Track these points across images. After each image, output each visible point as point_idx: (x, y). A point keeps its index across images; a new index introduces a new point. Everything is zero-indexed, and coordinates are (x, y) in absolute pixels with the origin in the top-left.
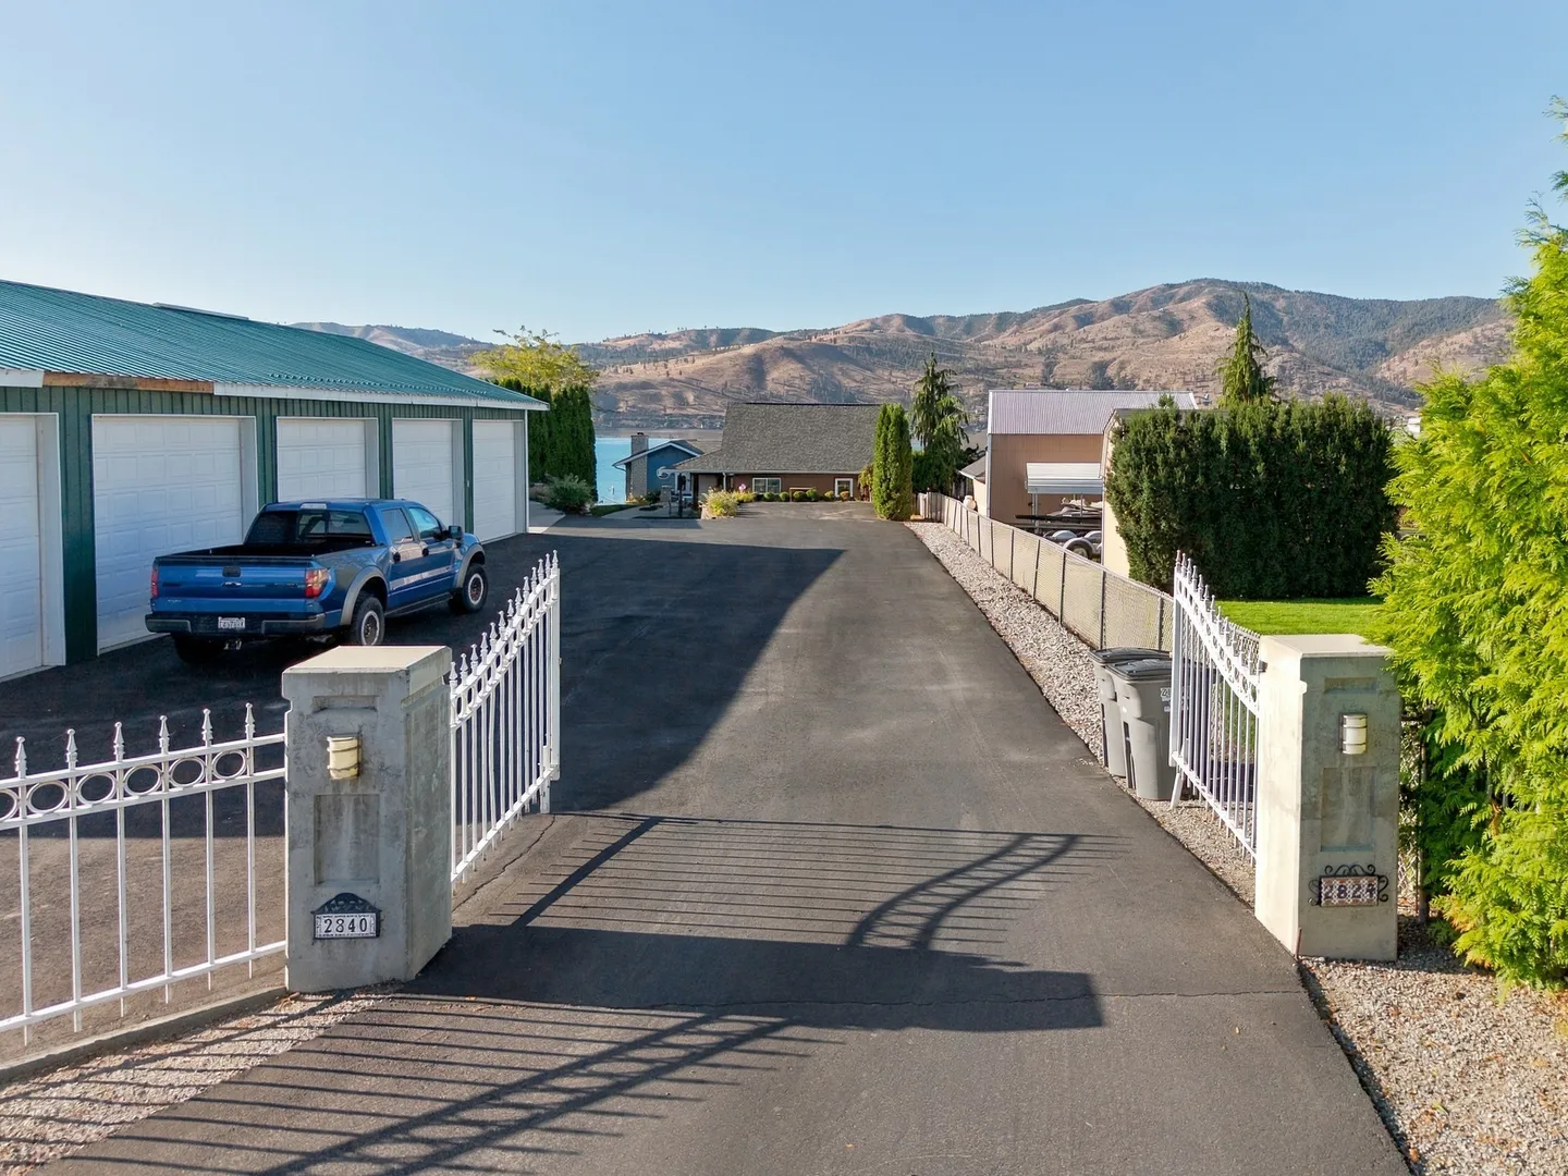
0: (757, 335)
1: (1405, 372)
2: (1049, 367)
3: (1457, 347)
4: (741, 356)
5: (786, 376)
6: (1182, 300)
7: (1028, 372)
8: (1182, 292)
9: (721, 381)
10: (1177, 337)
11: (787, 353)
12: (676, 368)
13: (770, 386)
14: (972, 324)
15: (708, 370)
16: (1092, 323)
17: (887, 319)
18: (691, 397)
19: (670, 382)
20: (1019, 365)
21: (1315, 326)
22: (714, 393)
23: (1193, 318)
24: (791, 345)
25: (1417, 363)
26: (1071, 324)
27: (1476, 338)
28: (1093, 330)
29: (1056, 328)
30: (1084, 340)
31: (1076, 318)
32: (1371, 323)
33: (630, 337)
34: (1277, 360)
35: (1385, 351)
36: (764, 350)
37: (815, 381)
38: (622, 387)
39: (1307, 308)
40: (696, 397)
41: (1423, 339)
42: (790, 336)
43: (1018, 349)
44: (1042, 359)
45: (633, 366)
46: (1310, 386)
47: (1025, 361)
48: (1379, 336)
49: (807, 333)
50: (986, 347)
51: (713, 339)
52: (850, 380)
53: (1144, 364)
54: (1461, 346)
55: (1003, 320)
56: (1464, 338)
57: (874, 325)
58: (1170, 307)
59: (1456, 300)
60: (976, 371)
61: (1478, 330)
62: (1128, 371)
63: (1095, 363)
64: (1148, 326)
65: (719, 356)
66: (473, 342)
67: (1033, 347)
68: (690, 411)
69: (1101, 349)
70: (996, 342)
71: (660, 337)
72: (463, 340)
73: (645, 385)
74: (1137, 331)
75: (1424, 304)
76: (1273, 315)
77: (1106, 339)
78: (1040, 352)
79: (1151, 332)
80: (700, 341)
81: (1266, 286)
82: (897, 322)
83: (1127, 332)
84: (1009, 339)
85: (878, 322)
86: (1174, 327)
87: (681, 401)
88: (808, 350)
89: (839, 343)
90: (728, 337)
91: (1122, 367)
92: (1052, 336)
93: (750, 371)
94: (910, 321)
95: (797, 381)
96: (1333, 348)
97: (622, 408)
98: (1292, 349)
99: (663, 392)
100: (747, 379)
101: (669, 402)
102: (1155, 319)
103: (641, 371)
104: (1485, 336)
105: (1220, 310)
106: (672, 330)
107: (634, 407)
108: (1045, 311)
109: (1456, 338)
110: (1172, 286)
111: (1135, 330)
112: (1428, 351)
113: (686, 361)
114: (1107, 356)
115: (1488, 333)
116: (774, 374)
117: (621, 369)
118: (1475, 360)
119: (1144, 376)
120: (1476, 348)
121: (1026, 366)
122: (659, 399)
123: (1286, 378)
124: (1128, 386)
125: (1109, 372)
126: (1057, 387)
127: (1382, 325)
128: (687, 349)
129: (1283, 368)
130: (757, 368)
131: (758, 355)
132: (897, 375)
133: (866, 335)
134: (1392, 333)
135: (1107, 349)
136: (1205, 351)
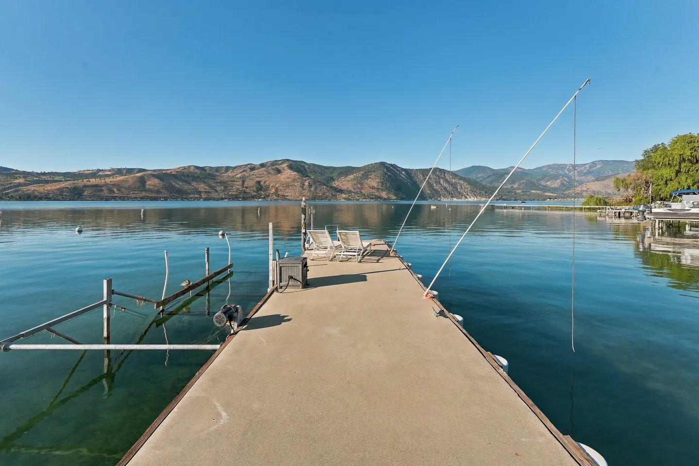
0: (141, 170)
2: (243, 182)
4: (136, 176)
5: (153, 183)
6: (280, 164)
8: (280, 162)
9: (128, 184)
10: (280, 174)
11: (154, 176)
12: (108, 180)
13: (147, 187)
14: (217, 169)
15: (122, 181)
16: (255, 170)
17: (189, 167)
18: (115, 190)
19: (106, 185)
20: (234, 181)
21: (316, 173)
22: (126, 188)
23: (284, 169)
24: (155, 173)
25: (341, 183)
26: (249, 170)
27: (354, 176)
28: (256, 172)
29: (244, 171)
30: (253, 175)
31: (250, 168)
32: (329, 172)
33: (89, 170)
34: (308, 181)
35: (333, 179)
36: (145, 175)
37: (165, 185)
38: (85, 186)
39: (313, 168)
40: (117, 190)
41: (342, 177)
42: (155, 171)
43: (233, 176)
45: (90, 180)
46: (316, 188)
48: (331, 175)
49: (161, 170)
50: (223, 176)
51: (124, 171)
52: (178, 185)
53: (271, 182)
54: (352, 179)
55: (228, 169)
56: (352, 176)
57: (184, 168)
58: (277, 166)
59: (349, 167)
60: (220, 183)
61: (355, 174)
62: (267, 183)
63: (257, 181)
64: (272, 172)
65: (126, 176)
66: (16, 170)
67: (238, 176)
68: (115, 195)
69: (258, 177)
70: (227, 174)
71: (102, 170)
72: (13, 170)
73: (96, 186)
74: (269, 173)
75: (342, 168)
76: (305, 170)
77: (259, 174)
78: (240, 178)
79: (272, 173)
80: (119, 172)
81: (302, 162)
82: (192, 168)
83: (265, 173)
84: (230, 173)
85: (186, 168)
86: (279, 171)
87: (111, 191)
88: (161, 175)
89: (173, 173)
90: (130, 171)
91: (265, 182)
92: (243, 173)
93: (140, 181)
94: (197, 167)
95: (158, 185)
96: (320, 178)
97: (85, 193)
98: (312, 179)
99: (104, 188)
100: (138, 184)
101: (106, 191)
102: (273, 169)
103: (93, 181)
104: (357, 177)
105: (291, 167)
106: (108, 168)
107: (90, 193)
108: (240, 166)
110: (276, 161)
111: (267, 172)
112: (344, 179)
113: (113, 178)
114: (261, 179)
115: (357, 175)
116: (149, 183)
117: (85, 181)
118: (355, 182)
119: (271, 185)
120: (354, 179)
121: (237, 181)
122: (102, 191)
123: (310, 186)
124: (268, 187)
125: (262, 183)
126: (247, 188)
127: (332, 173)
128: (114, 174)
129: (309, 183)
130: (142, 181)
131: (142, 178)
132: (194, 184)
133: (183, 171)
134: (334, 175)
135: (260, 177)
136: (288, 178)
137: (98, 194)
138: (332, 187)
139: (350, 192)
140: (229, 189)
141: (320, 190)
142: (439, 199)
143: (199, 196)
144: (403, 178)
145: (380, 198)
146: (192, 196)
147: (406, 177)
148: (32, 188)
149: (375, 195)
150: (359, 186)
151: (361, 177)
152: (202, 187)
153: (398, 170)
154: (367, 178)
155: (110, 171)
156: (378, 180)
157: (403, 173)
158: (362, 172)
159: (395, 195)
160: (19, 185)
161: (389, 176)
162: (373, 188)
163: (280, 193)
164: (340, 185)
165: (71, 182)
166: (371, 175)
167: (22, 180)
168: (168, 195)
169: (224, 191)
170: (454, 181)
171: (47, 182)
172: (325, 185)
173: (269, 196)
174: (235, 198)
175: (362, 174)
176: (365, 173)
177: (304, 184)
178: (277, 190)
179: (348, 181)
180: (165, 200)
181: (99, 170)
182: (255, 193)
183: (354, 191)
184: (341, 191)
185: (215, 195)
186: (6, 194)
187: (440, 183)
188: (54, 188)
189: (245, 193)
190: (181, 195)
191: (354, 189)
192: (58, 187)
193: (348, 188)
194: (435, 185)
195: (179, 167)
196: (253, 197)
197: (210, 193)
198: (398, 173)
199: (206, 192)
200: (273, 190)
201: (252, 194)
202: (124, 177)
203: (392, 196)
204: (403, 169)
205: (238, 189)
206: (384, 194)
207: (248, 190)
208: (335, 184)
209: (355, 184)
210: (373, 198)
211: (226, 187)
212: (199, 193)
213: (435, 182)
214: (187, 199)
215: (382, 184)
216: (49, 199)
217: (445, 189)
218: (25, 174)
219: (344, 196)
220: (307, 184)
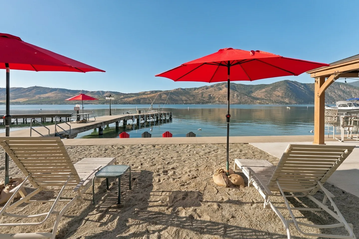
0: (161, 91)
1: (255, 95)
2: (202, 95)
3: (263, 91)
4: (158, 94)
5: (164, 97)
7: (199, 96)
8: (221, 84)
9: (155, 98)
10: (221, 91)
11: (164, 94)
12: (148, 96)
13: (162, 98)
14: (190, 89)
16: (208, 89)
17: (179, 89)
18: (151, 100)
19: (148, 98)
20: (198, 95)
21: (241, 89)
23: (223, 88)
24: (165, 92)
25: (257, 94)
26: (205, 89)
27: (266, 90)
28: (209, 90)
29: (203, 90)
30: (207, 91)
32: (250, 88)
33: (142, 92)
34: (236, 94)
35: (252, 92)
36: (161, 93)
37: (168, 97)
38: (141, 98)
39: (240, 86)
40: (152, 100)
41: (258, 90)
42: (165, 91)
43: (198, 92)
44: (201, 94)
45: (143, 96)
46: (241, 97)
47: (199, 94)
48: (251, 90)
49: (167, 91)
50: (193, 92)
51: (154, 92)
52: (174, 97)
53: (216, 94)
54: (264, 91)
55: (195, 89)
56: (264, 90)
57: (177, 89)
58: (220, 86)
59: (262, 85)
60: (192, 96)
61: (266, 89)
62: (214, 95)
63: (209, 94)
65: (155, 94)
66: (121, 93)
67: (200, 92)
68: (151, 102)
69: (209, 92)
72: (120, 93)
73: (145, 98)
74: (215, 90)
76: (235, 87)
79: (217, 90)
80: (152, 92)
82: (180, 89)
83: (213, 90)
84: (196, 91)
86: (220, 89)
88: (167, 93)
89: (172, 92)
90: (156, 92)
91: (213, 95)
94: (182, 89)
95: (166, 97)
96: (243, 92)
97: (141, 101)
98: (239, 92)
100: (159, 97)
101: (148, 101)
102: (217, 88)
103: (144, 96)
107: (143, 101)
108: (201, 87)
109: (263, 90)
112: (259, 92)
113: (150, 95)
114: (211, 93)
115: (268, 89)
116: (163, 96)
117: (141, 96)
118: (266, 93)
119: (216, 96)
120: (266, 91)
121: (199, 95)
122: (146, 100)
123: (238, 96)
124: (214, 98)
125: (211, 95)
126: (204, 98)
127: (251, 88)
128: (151, 93)
129: (237, 95)
130: (160, 96)
131: (160, 94)
132: (181, 97)
133: (176, 91)
134: (253, 89)
135: (211, 92)
136: (225, 92)
137: (145, 101)
138: (250, 96)
139: (263, 99)
140: (195, 99)
141: (243, 98)
142: (333, 103)
143: (182, 102)
144: (302, 90)
145: (284, 102)
146: (179, 102)
147: (304, 89)
148: (126, 99)
149: (280, 101)
150: (269, 95)
151: (270, 90)
152: (184, 98)
153: (298, 85)
154: (275, 91)
155: (149, 92)
156: (282, 92)
157: (302, 86)
158: (271, 87)
159: (295, 100)
160: (122, 98)
161: (291, 89)
162: (279, 96)
163: (220, 100)
164: (256, 96)
165: (137, 97)
166: (278, 88)
167: (122, 97)
168: (170, 102)
169: (193, 100)
170: (348, 90)
171: (130, 97)
172: (246, 95)
173: (215, 102)
174: (198, 103)
175: (272, 89)
176: (274, 87)
177: (234, 95)
178: (219, 98)
179: (261, 93)
180: (169, 104)
181: (146, 92)
182: (208, 101)
183: (266, 99)
184: (258, 99)
185: (189, 102)
186: (118, 102)
187: (334, 92)
188: (132, 99)
189: (203, 100)
190: (174, 101)
191: (265, 97)
192: (133, 99)
193: (261, 97)
194: (330, 94)
195: (174, 89)
196: (207, 103)
197: (187, 100)
198: (298, 86)
199: (185, 100)
200: (217, 99)
201: (206, 101)
202: (153, 95)
203: (293, 101)
204: (302, 84)
205: (199, 99)
206: (287, 100)
207: (204, 99)
208: (254, 95)
209: (266, 95)
210: (278, 103)
211: (194, 98)
212: (183, 101)
213: (330, 91)
214: (177, 103)
215: (286, 94)
216: (130, 104)
217: (340, 96)
218: (124, 94)
219: (258, 101)
220: (235, 95)
